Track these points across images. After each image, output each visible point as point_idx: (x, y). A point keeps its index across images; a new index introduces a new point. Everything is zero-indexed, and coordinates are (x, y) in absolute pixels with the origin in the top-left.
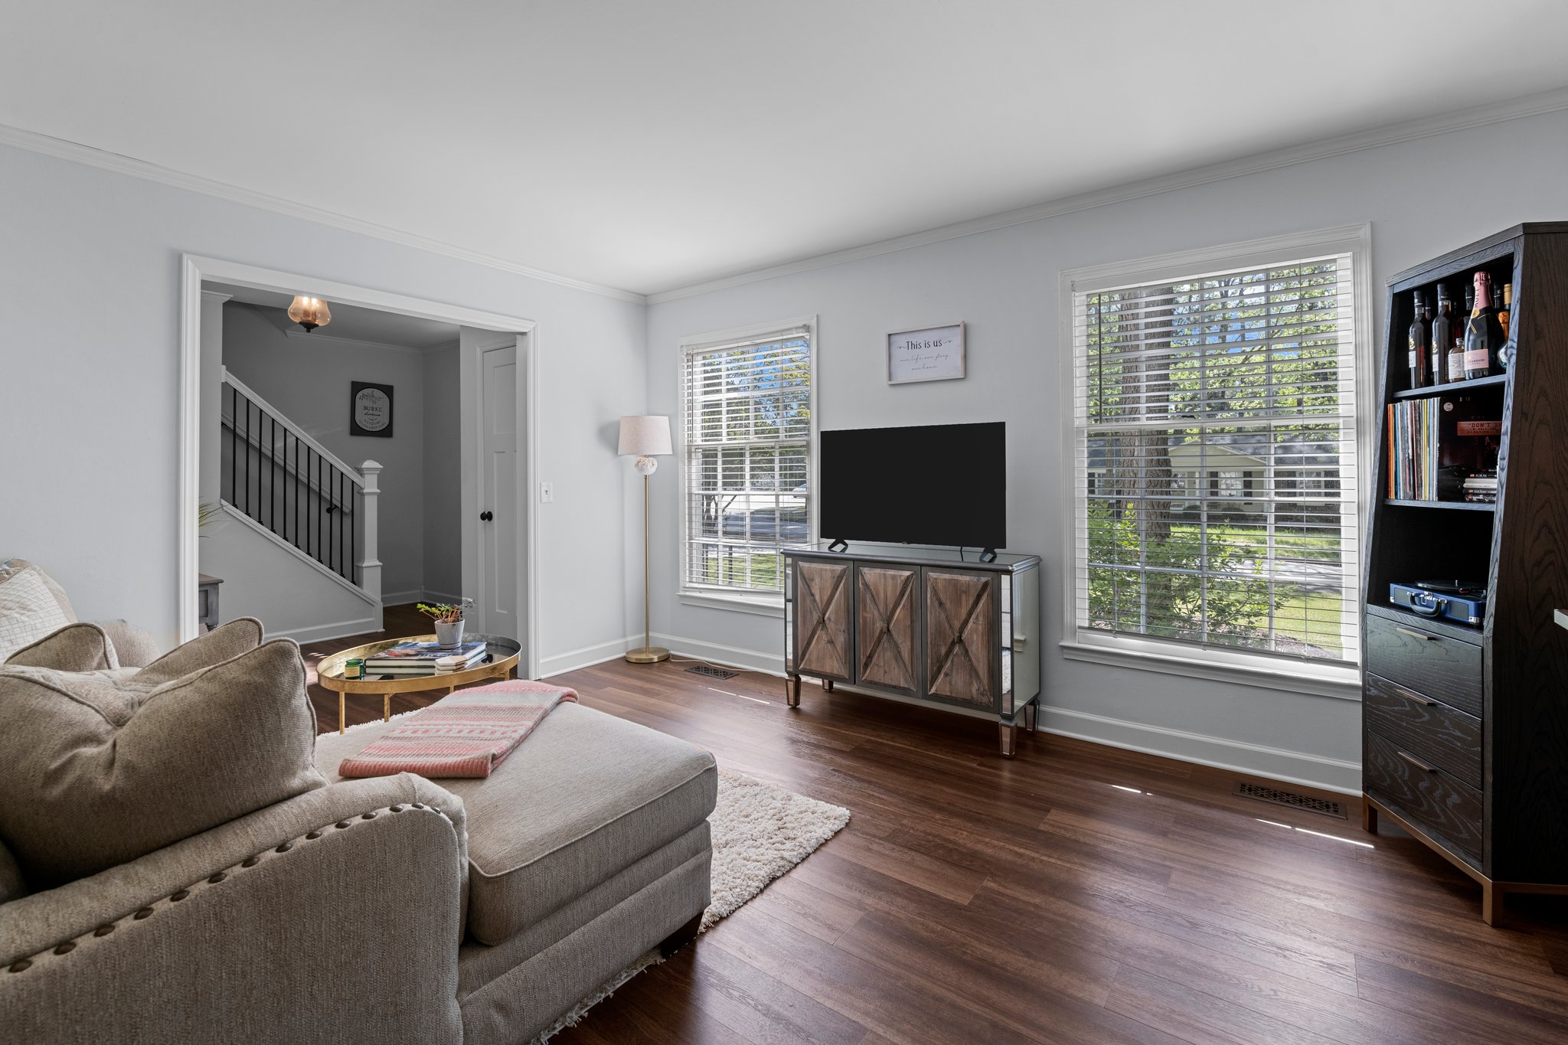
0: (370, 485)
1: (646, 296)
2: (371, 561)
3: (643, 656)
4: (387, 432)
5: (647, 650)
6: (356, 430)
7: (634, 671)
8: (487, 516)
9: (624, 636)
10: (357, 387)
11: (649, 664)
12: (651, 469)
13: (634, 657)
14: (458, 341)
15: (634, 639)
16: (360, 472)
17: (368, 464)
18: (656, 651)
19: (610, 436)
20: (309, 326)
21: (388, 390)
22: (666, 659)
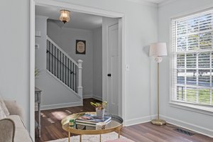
0: (80, 66)
1: (158, 4)
2: (80, 87)
3: (157, 123)
4: (84, 53)
5: (158, 120)
6: (77, 53)
7: (154, 127)
8: (109, 75)
9: (150, 114)
10: (77, 41)
11: (160, 125)
12: (160, 61)
13: (154, 122)
14: (101, 27)
15: (154, 116)
16: (77, 62)
17: (80, 61)
18: (162, 121)
19: (146, 50)
20: (65, 22)
21: (84, 42)
22: (165, 124)
